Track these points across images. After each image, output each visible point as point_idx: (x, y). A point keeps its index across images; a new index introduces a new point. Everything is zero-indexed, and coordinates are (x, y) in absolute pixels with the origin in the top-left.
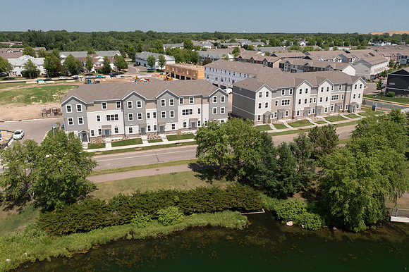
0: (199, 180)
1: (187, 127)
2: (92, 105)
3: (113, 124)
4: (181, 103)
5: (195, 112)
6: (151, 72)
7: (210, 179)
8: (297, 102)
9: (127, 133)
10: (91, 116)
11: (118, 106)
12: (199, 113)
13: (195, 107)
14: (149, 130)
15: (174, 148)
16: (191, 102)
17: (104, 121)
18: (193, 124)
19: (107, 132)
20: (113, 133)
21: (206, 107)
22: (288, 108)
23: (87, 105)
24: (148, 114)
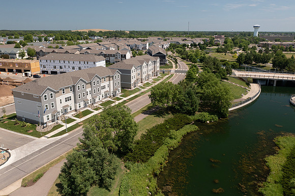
0: (158, 118)
1: (104, 97)
3: (69, 103)
4: (101, 82)
8: (143, 73)
9: (78, 108)
10: (58, 100)
11: (71, 90)
12: (108, 87)
13: (106, 83)
14: (88, 103)
17: (64, 103)
18: (106, 94)
19: (66, 110)
20: (69, 110)
22: (140, 77)
23: (56, 93)
24: (87, 92)
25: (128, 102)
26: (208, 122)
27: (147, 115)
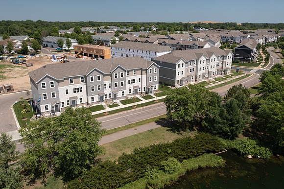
0: (171, 133)
1: (132, 93)
2: (62, 81)
3: (79, 95)
4: (128, 75)
5: (137, 81)
6: (60, 52)
7: (179, 131)
8: (199, 69)
9: (90, 101)
10: (62, 90)
11: (82, 81)
12: (140, 81)
13: (136, 77)
14: (106, 98)
15: (133, 110)
16: (135, 74)
17: (71, 94)
18: (136, 90)
19: (74, 102)
20: (78, 102)
21: (144, 76)
22: (193, 73)
23: (58, 82)
24: (105, 85)
25: (156, 103)
26: (250, 157)
27: (160, 126)
